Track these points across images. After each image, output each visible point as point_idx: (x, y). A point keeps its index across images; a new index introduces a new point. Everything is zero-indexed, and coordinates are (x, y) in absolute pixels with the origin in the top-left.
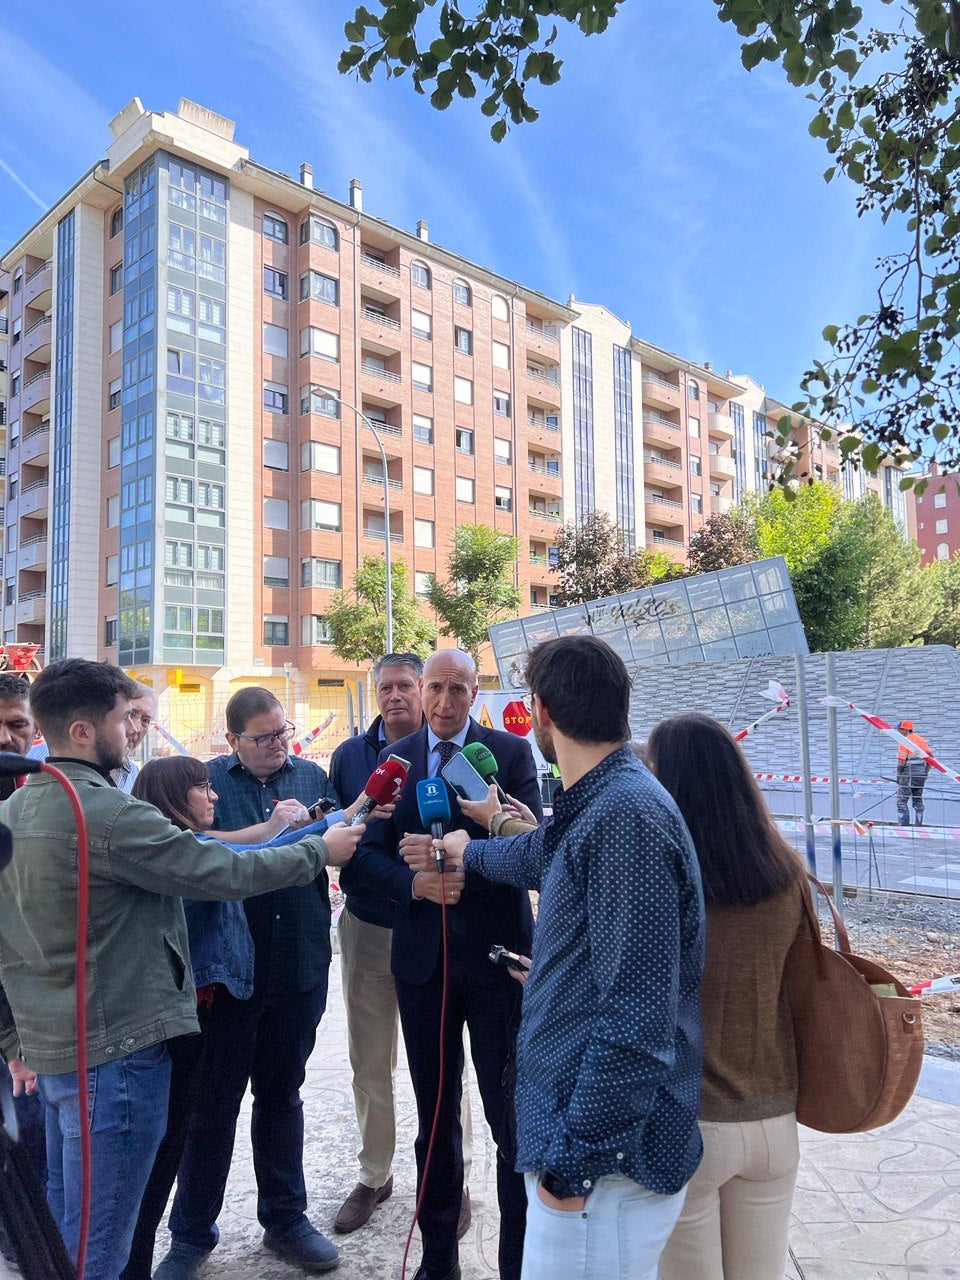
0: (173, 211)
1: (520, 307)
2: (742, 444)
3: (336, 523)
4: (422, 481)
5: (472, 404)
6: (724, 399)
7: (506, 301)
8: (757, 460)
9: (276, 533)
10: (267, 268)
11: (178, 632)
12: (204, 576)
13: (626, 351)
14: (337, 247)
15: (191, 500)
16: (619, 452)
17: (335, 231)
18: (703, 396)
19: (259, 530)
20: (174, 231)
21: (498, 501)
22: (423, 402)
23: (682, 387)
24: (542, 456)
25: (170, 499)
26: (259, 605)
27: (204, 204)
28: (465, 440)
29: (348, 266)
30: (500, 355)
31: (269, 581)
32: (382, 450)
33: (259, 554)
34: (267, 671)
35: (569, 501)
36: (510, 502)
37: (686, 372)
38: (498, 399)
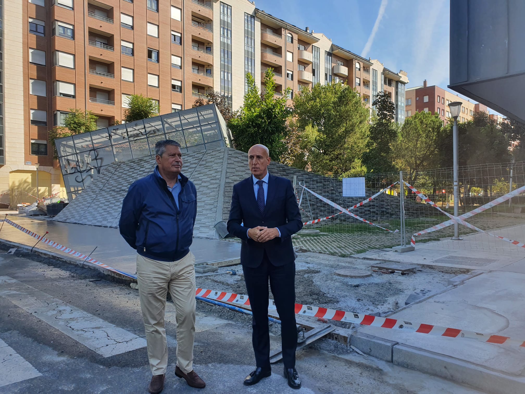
2: (318, 66)
3: (72, 94)
4: (127, 75)
5: (159, 37)
6: (309, 44)
8: (326, 75)
9: (39, 98)
13: (252, 17)
16: (247, 66)
18: (296, 42)
19: (27, 96)
21: (174, 87)
22: (128, 33)
23: (283, 37)
26: (27, 134)
28: (154, 55)
31: (34, 122)
32: (101, 57)
33: (27, 108)
34: (34, 168)
35: (217, 89)
36: (181, 88)
37: (286, 29)
38: (175, 36)
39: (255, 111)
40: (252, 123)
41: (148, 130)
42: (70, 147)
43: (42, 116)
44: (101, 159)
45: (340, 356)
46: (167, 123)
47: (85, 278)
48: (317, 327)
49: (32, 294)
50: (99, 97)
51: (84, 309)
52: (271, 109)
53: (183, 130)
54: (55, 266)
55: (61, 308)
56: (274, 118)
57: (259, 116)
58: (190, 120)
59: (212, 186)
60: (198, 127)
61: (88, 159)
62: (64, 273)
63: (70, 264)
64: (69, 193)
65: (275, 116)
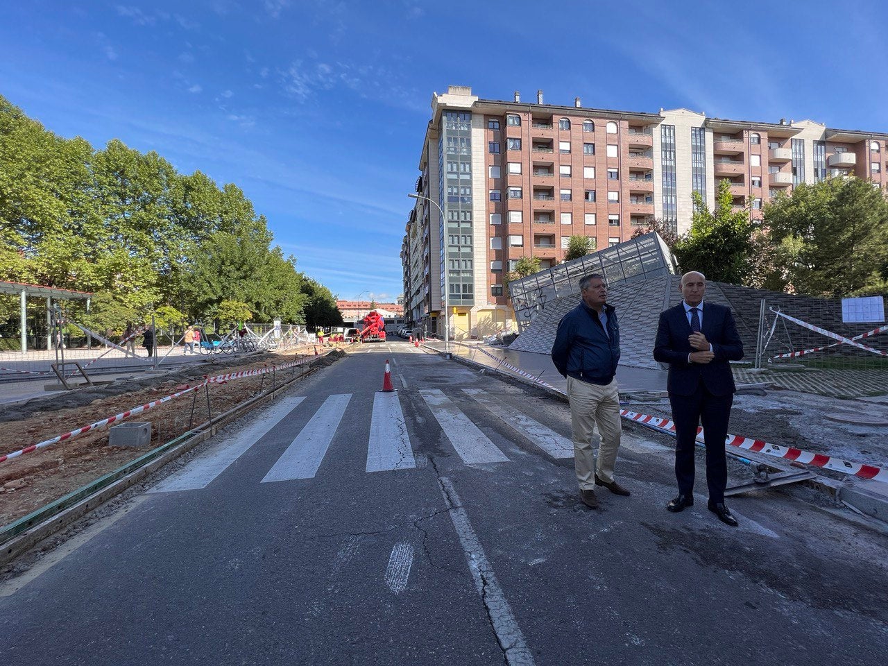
0: (449, 132)
1: (625, 124)
2: (802, 163)
3: (521, 243)
4: (566, 219)
5: (595, 178)
6: (787, 139)
7: (616, 123)
8: (816, 170)
9: (497, 251)
10: (490, 143)
11: (455, 293)
12: (464, 272)
13: (702, 129)
14: (520, 125)
15: (459, 243)
16: (695, 185)
17: (520, 118)
18: (765, 141)
19: (488, 251)
20: (449, 139)
21: (611, 221)
22: (567, 182)
23: (745, 140)
24: (642, 195)
25: (451, 244)
26: (489, 281)
27: (462, 125)
28: (590, 196)
29: (525, 131)
30: (612, 152)
31: (493, 271)
32: (544, 208)
33: (489, 260)
34: (493, 307)
35: (659, 215)
36: (618, 222)
37: (748, 130)
38: (611, 173)
39: (706, 232)
40: (703, 245)
41: (585, 266)
42: (520, 288)
43: (499, 266)
44: (545, 296)
45: (822, 508)
46: (604, 257)
47: (535, 396)
48: (788, 471)
49: (498, 404)
50: (542, 242)
51: (536, 419)
52: (729, 227)
53: (621, 262)
54: (512, 384)
55: (519, 417)
56: (733, 236)
57: (712, 236)
58: (628, 252)
59: (653, 316)
60: (638, 257)
61: (534, 297)
62: (520, 391)
63: (523, 383)
64: (520, 326)
65: (734, 233)
